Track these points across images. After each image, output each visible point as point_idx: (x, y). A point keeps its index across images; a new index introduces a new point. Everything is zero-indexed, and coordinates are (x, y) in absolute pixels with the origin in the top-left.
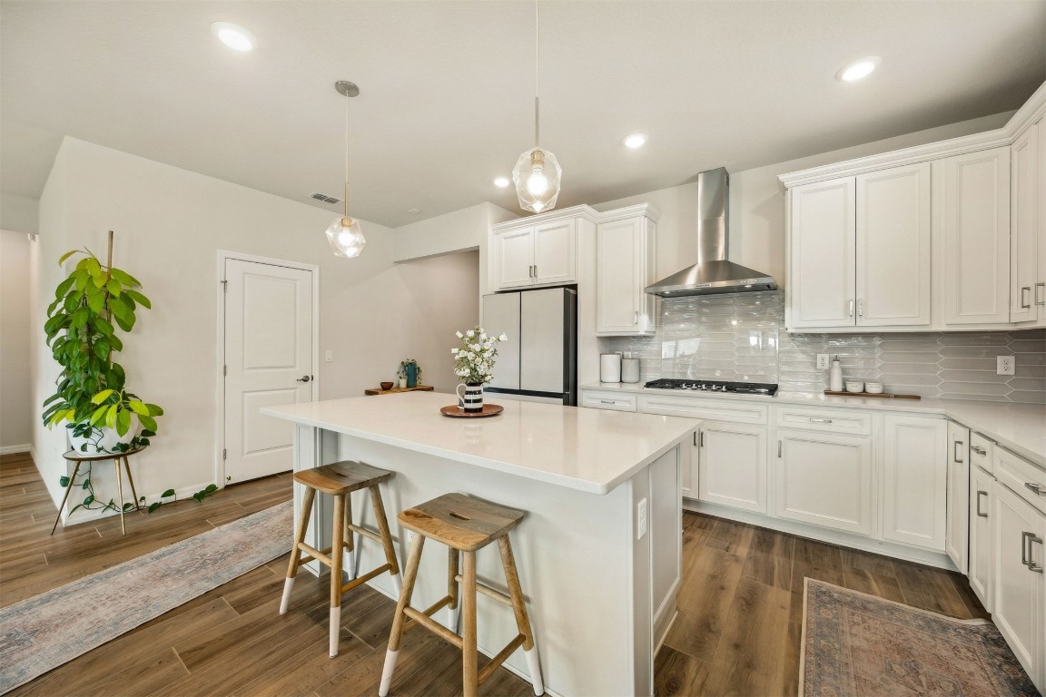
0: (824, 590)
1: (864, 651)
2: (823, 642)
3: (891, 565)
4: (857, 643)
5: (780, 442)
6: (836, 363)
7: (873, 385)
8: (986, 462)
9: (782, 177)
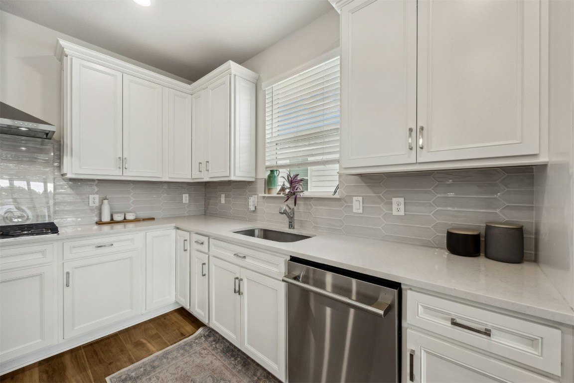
3: (151, 325)
5: (68, 273)
6: (106, 202)
7: (131, 214)
8: (204, 248)
9: (62, 42)
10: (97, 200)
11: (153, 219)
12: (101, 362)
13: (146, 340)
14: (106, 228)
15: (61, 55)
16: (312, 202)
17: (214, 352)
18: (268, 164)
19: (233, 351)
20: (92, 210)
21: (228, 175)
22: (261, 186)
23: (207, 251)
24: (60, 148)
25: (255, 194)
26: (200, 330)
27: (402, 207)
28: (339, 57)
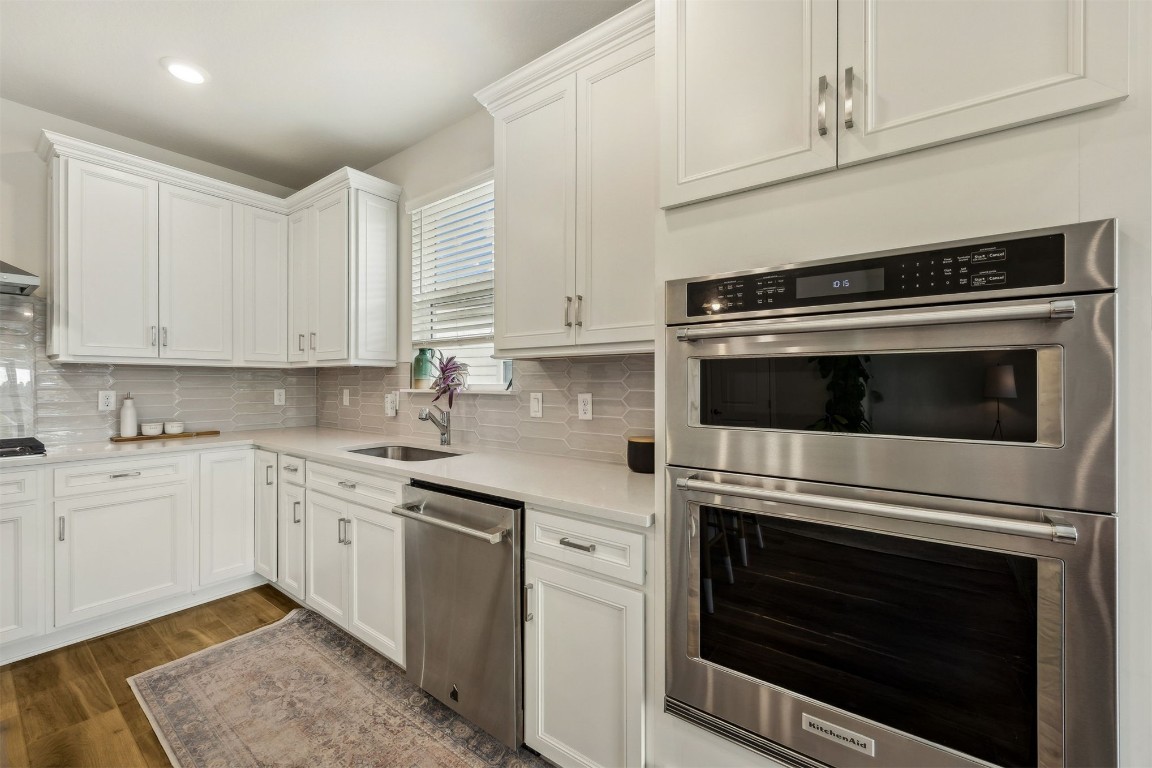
0: (155, 677)
1: (226, 702)
2: (185, 727)
3: (209, 610)
4: (217, 699)
5: (62, 519)
6: (128, 403)
7: (175, 424)
8: (298, 477)
9: (50, 135)
10: (113, 400)
11: (216, 433)
12: (118, 660)
13: (197, 629)
14: (129, 448)
15: (48, 155)
16: (478, 402)
17: (309, 642)
18: (416, 338)
19: (341, 639)
20: (103, 416)
21: (346, 357)
22: (405, 375)
23: (302, 482)
24: (45, 311)
25: (396, 390)
26: (293, 614)
27: (589, 407)
28: (493, 181)
